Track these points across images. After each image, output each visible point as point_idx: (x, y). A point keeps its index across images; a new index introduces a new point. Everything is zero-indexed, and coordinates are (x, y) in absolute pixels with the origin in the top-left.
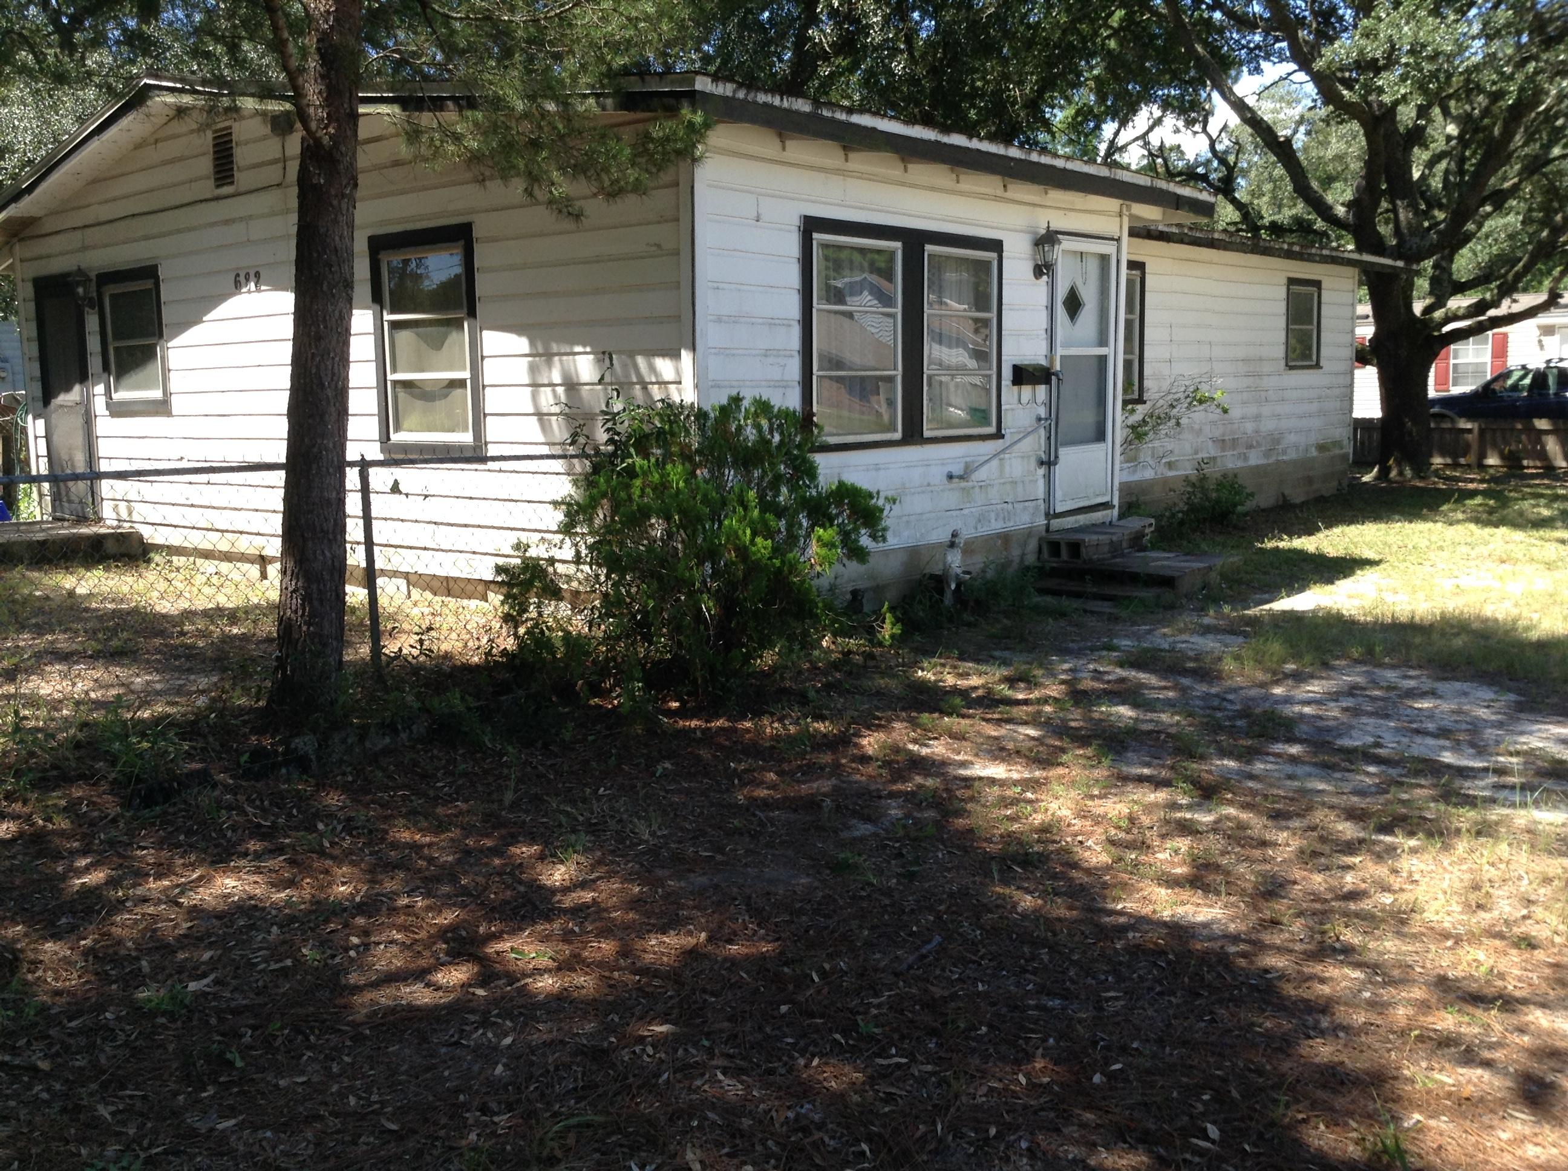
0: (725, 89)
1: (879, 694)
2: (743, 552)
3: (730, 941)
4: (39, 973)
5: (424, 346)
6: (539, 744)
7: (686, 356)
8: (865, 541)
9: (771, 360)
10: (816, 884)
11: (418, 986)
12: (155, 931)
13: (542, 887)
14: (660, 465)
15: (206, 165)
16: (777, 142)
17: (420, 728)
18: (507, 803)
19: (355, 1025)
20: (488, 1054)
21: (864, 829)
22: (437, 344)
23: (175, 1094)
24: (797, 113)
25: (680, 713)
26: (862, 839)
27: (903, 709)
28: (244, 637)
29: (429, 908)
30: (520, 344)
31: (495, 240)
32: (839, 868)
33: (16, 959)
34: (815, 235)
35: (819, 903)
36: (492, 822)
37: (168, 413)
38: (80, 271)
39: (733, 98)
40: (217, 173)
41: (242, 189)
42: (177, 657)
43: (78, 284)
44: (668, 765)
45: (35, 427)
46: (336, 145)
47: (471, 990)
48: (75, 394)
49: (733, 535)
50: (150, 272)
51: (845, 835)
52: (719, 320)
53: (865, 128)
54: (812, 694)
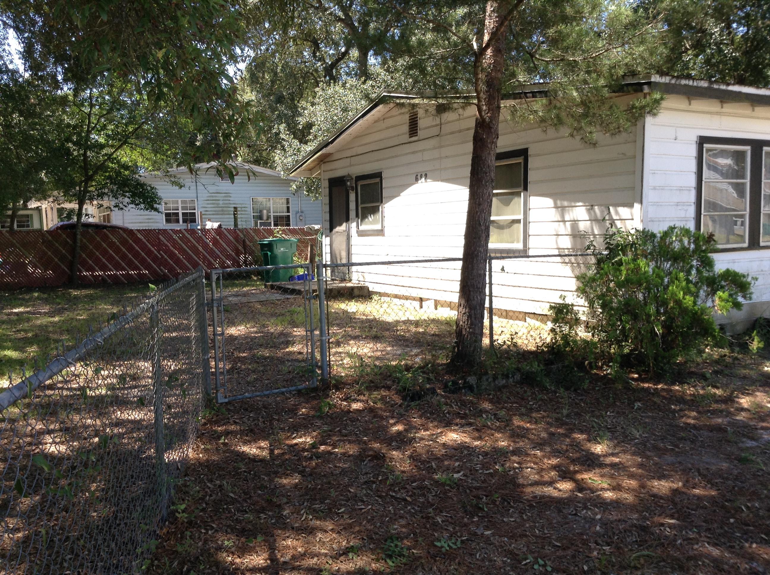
0: (665, 80)
1: (745, 377)
2: (678, 302)
3: (694, 488)
4: (394, 463)
5: (501, 205)
6: (572, 389)
7: (637, 206)
8: (740, 299)
9: (680, 207)
10: (732, 467)
11: (550, 488)
12: (432, 451)
13: (593, 454)
14: (635, 260)
15: (406, 128)
16: (687, 101)
17: (518, 377)
18: (565, 414)
19: (528, 500)
20: (592, 521)
21: (750, 444)
22: (507, 203)
23: (463, 518)
24: (701, 87)
25: (640, 379)
26: (751, 448)
27: (760, 386)
28: (423, 333)
29: (544, 457)
30: (549, 202)
31: (539, 155)
32: (741, 460)
33: (384, 456)
34: (705, 145)
35: (736, 476)
36: (560, 423)
37: (384, 235)
38: (349, 175)
39: (669, 83)
40: (410, 131)
41: (421, 138)
42: (400, 340)
43: (348, 181)
44: (639, 404)
45: (326, 241)
46: (491, 121)
47: (576, 493)
48: (343, 227)
49: (674, 294)
50: (379, 175)
51: (741, 445)
52: (655, 188)
53: (735, 92)
54: (708, 375)
